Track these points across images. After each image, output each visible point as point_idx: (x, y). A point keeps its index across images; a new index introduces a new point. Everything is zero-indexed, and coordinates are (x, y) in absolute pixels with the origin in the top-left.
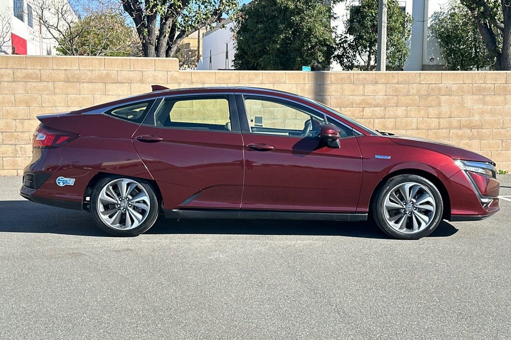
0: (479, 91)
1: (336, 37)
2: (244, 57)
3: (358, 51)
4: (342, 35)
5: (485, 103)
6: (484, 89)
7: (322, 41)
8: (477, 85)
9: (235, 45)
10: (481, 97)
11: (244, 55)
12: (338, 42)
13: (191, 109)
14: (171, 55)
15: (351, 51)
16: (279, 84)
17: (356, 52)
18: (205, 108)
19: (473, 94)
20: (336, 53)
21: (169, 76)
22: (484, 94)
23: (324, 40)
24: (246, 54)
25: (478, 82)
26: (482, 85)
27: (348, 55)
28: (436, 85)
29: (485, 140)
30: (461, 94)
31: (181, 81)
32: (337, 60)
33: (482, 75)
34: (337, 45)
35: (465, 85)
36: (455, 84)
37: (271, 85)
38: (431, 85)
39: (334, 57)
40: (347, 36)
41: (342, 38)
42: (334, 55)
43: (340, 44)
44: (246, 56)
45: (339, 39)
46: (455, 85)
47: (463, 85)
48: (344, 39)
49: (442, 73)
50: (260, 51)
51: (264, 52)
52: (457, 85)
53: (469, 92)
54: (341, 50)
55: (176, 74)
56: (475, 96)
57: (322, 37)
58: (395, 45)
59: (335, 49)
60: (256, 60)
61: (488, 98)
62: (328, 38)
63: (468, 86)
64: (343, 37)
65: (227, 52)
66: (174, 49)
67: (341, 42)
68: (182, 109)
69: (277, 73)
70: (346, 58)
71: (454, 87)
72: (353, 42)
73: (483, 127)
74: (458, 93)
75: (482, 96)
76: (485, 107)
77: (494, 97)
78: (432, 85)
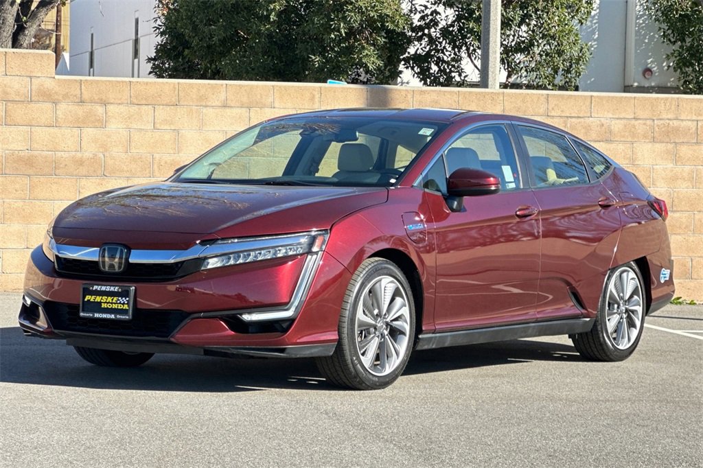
0: (667, 133)
1: (411, 11)
2: (180, 54)
3: (464, 48)
4: (426, 7)
5: (676, 159)
6: (676, 130)
7: (375, 21)
8: (662, 122)
9: (159, 22)
10: (670, 146)
11: (180, 48)
12: (416, 23)
13: (79, 155)
14: (25, 45)
15: (447, 46)
16: (261, 108)
17: (460, 48)
18: (107, 154)
19: (654, 140)
20: (412, 50)
21: (33, 87)
22: (677, 141)
23: (381, 16)
24: (186, 45)
25: (664, 116)
26: (671, 123)
27: (441, 55)
28: (580, 120)
29: (679, 234)
30: (630, 139)
31: (60, 98)
32: (413, 68)
33: (671, 104)
34: (413, 29)
35: (636, 123)
36: (617, 119)
37: (244, 110)
38: (570, 119)
39: (407, 60)
40: (438, 10)
41: (427, 15)
42: (407, 55)
43: (421, 28)
44: (186, 52)
45: (418, 16)
46: (618, 121)
47: (633, 122)
48: (430, 17)
49: (591, 96)
50: (223, 42)
51: (232, 41)
52: (622, 122)
53: (645, 137)
54: (423, 42)
55: (49, 84)
56: (657, 145)
57: (376, 11)
58: (553, 38)
59: (410, 41)
60: (211, 62)
61: (685, 150)
62: (390, 14)
63: (644, 124)
64: (428, 12)
65: (136, 41)
66: (31, 30)
67: (422, 23)
68: (59, 154)
69: (257, 86)
70: (437, 64)
71: (617, 126)
72: (452, 25)
73: (675, 209)
74: (623, 137)
75: (673, 145)
76: (679, 169)
77: (696, 147)
78: (573, 120)
